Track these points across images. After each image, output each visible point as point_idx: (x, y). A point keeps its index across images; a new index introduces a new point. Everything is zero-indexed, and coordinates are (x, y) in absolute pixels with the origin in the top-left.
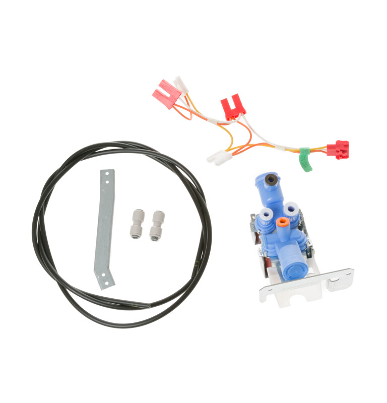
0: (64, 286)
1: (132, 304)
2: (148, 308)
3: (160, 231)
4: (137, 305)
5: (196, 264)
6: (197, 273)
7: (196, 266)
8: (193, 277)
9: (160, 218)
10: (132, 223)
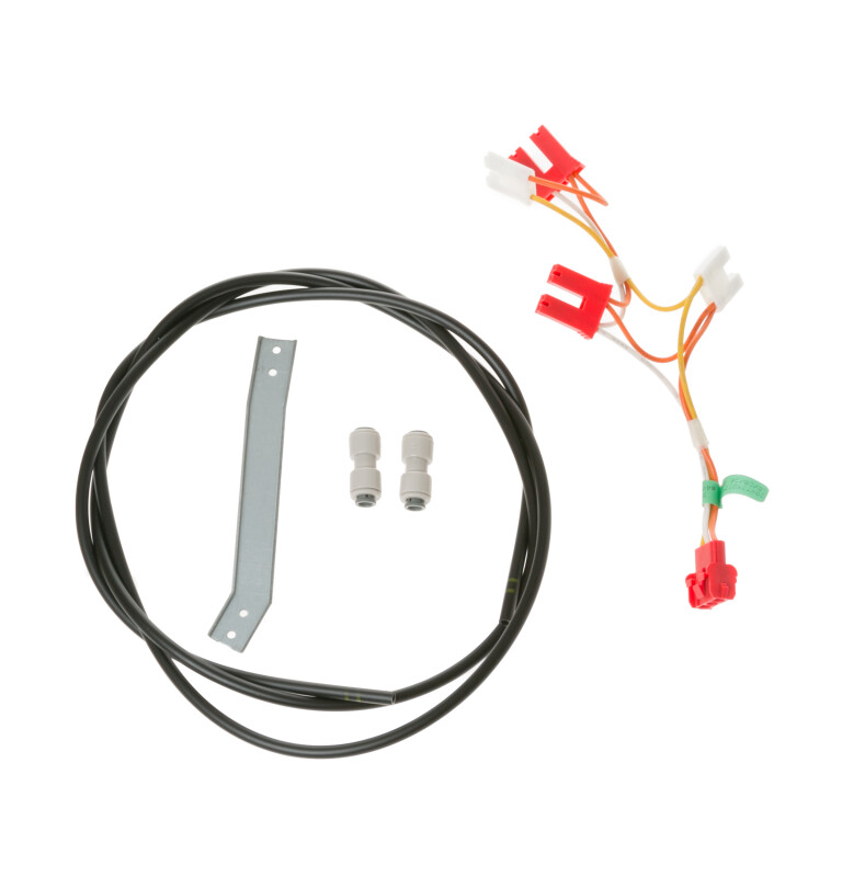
0: (165, 651)
1: (346, 694)
2: (389, 703)
3: (426, 482)
4: (359, 695)
5: (511, 585)
6: (514, 612)
7: (511, 591)
8: (503, 622)
9: (420, 449)
10: (351, 465)
